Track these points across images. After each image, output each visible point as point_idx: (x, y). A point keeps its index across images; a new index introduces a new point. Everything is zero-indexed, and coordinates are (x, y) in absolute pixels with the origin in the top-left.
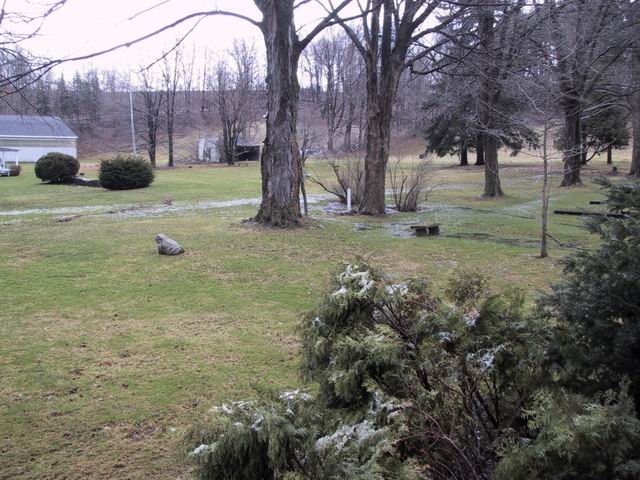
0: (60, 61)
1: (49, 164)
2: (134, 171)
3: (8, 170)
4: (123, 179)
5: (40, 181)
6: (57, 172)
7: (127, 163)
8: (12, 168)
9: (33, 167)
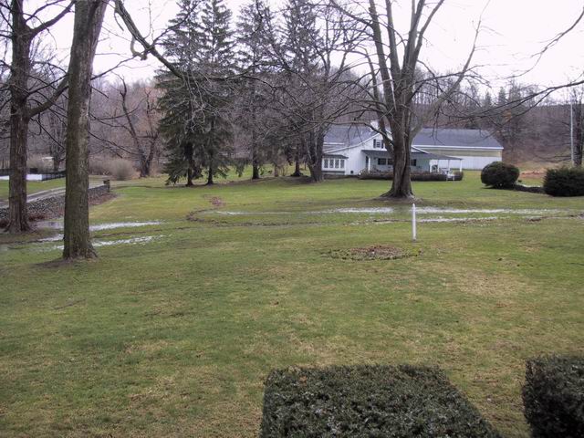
0: (556, 88)
1: (494, 172)
2: (578, 180)
3: (453, 175)
4: (567, 187)
5: (484, 185)
6: (499, 178)
7: (572, 173)
8: (456, 173)
9: (480, 173)
